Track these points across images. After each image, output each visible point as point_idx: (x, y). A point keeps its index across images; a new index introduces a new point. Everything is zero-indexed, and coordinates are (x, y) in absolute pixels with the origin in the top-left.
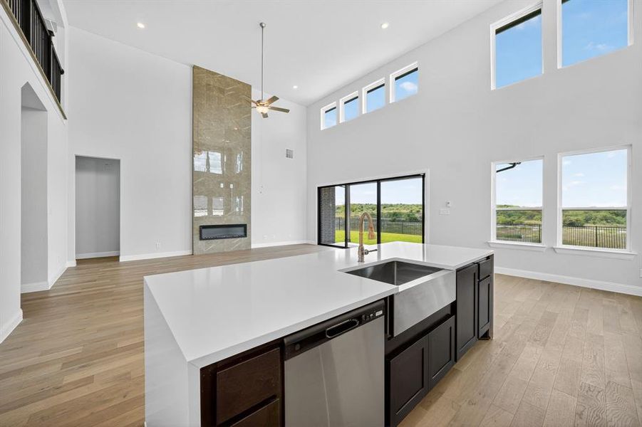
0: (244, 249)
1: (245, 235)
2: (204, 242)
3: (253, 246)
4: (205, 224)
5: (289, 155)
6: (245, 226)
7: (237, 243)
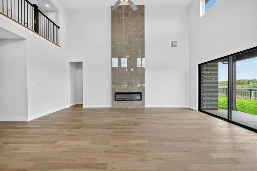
0: (140, 107)
1: (141, 100)
2: (117, 102)
3: (146, 106)
4: (117, 92)
5: (173, 45)
6: (140, 93)
7: (135, 104)
